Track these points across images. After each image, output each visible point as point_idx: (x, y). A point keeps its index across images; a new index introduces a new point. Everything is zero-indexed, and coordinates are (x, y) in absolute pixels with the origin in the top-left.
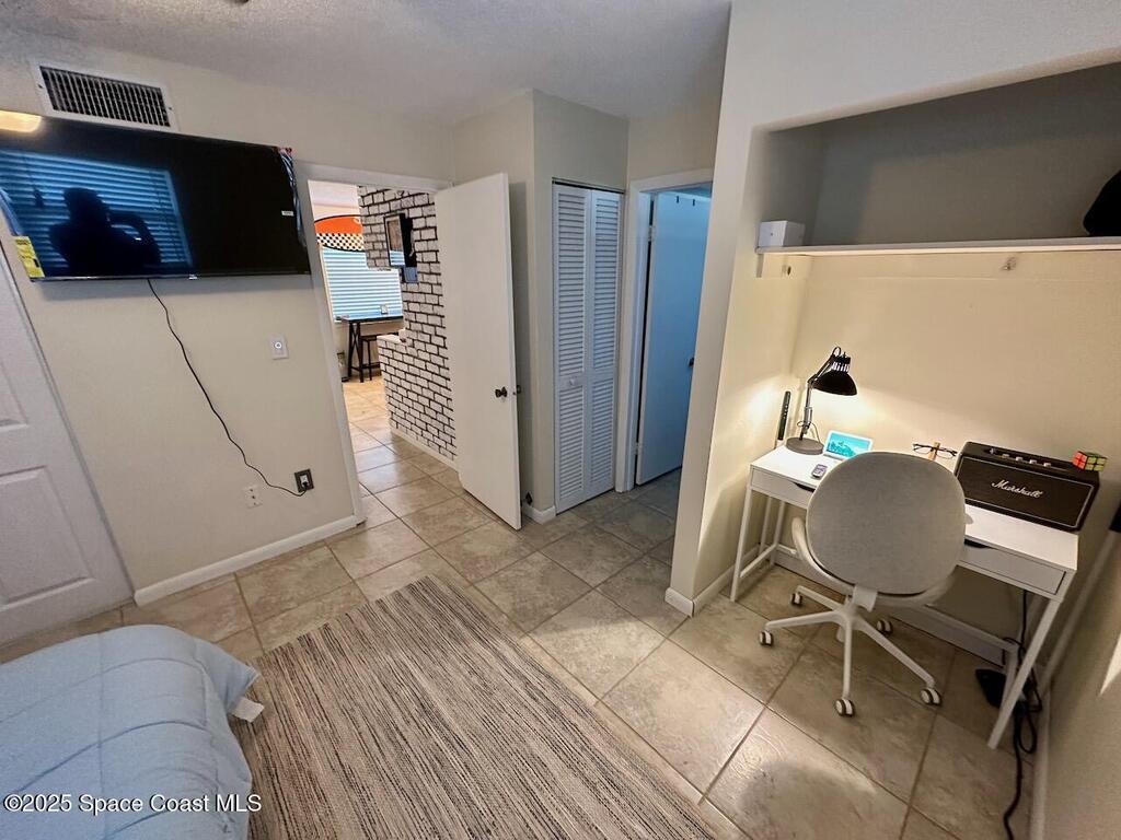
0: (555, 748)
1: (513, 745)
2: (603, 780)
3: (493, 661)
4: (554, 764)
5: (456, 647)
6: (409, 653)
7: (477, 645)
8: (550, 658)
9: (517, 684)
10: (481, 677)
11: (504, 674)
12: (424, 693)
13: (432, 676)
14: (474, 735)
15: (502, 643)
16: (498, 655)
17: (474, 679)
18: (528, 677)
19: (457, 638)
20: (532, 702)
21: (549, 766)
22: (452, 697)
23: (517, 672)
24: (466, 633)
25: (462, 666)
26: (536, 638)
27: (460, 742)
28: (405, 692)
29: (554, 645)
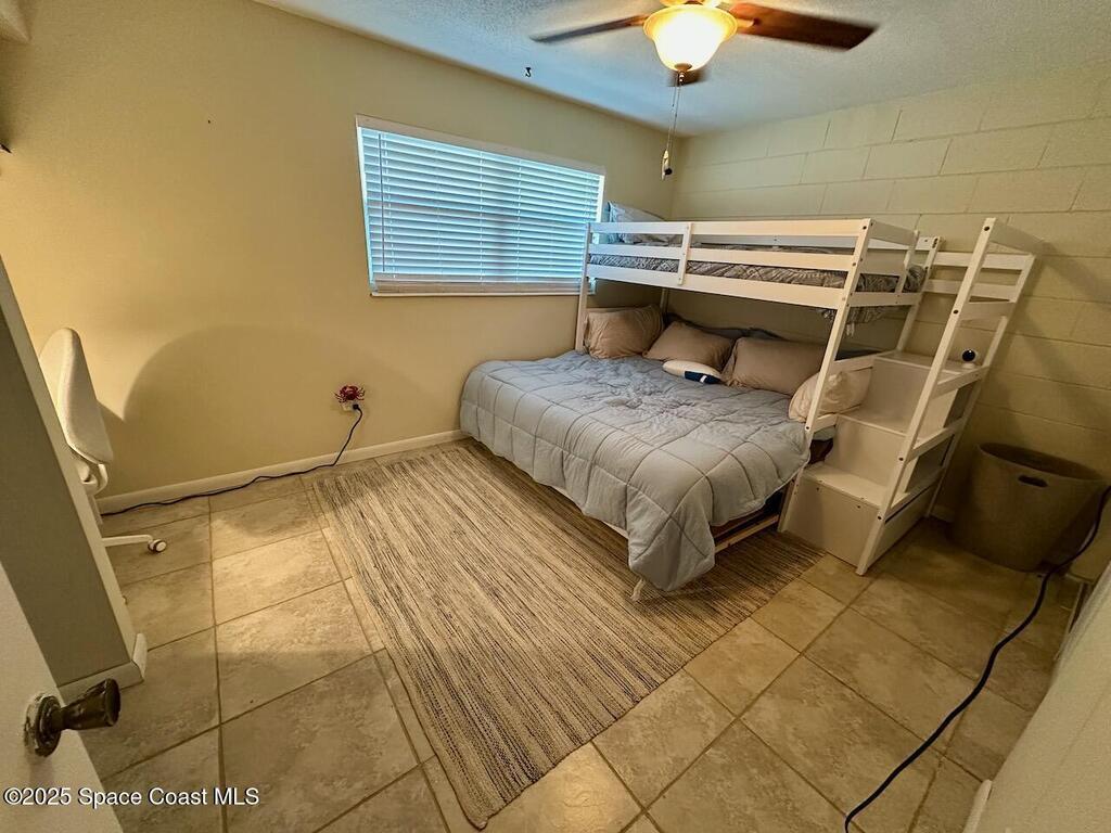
0: (398, 558)
1: (428, 562)
2: (377, 541)
3: (424, 625)
5: (461, 646)
6: (514, 645)
7: (438, 646)
8: (363, 622)
9: (409, 601)
10: (441, 611)
12: (496, 605)
13: (487, 619)
14: (456, 572)
15: (409, 646)
16: (418, 633)
17: (447, 610)
18: (395, 605)
20: (401, 585)
21: (408, 550)
22: (469, 598)
23: (404, 610)
24: (447, 663)
25: (458, 624)
26: (366, 646)
27: (467, 570)
28: (514, 607)
29: (349, 635)
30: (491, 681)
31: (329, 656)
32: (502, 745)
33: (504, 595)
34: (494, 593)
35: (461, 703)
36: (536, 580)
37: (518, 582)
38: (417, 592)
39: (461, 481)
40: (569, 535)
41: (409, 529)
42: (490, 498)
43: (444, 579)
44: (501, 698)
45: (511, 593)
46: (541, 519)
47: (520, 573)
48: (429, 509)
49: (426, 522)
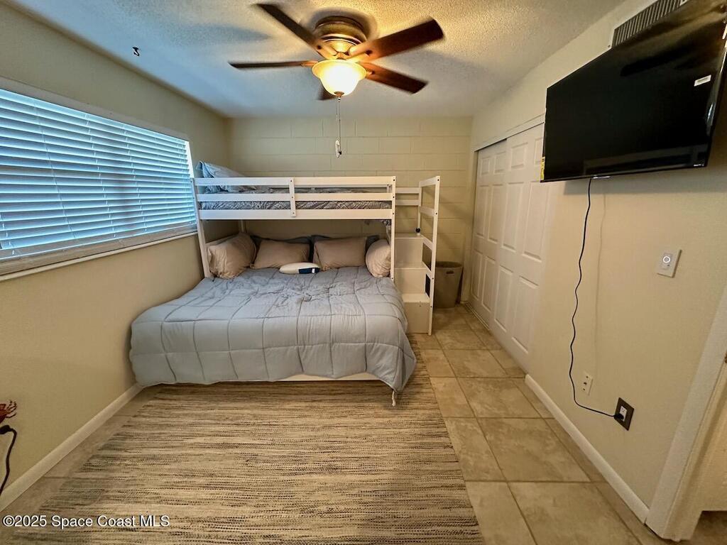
0: (232, 520)
1: (261, 498)
2: (186, 531)
4: (228, 512)
5: (362, 516)
6: (384, 482)
7: (352, 532)
10: (321, 514)
11: (306, 533)
12: (345, 474)
13: (352, 486)
14: (290, 483)
17: (324, 508)
19: (372, 523)
20: (267, 533)
21: (230, 508)
22: (324, 487)
24: (372, 533)
25: (342, 507)
27: (296, 474)
28: (354, 465)
30: (402, 511)
32: (450, 529)
33: (339, 464)
34: (332, 469)
35: (409, 540)
36: (341, 439)
37: (334, 450)
38: (287, 523)
39: (192, 425)
40: (320, 401)
41: (204, 494)
42: (238, 418)
43: (292, 495)
44: (417, 512)
45: (342, 459)
46: (292, 405)
47: (328, 445)
48: (197, 466)
49: (211, 475)
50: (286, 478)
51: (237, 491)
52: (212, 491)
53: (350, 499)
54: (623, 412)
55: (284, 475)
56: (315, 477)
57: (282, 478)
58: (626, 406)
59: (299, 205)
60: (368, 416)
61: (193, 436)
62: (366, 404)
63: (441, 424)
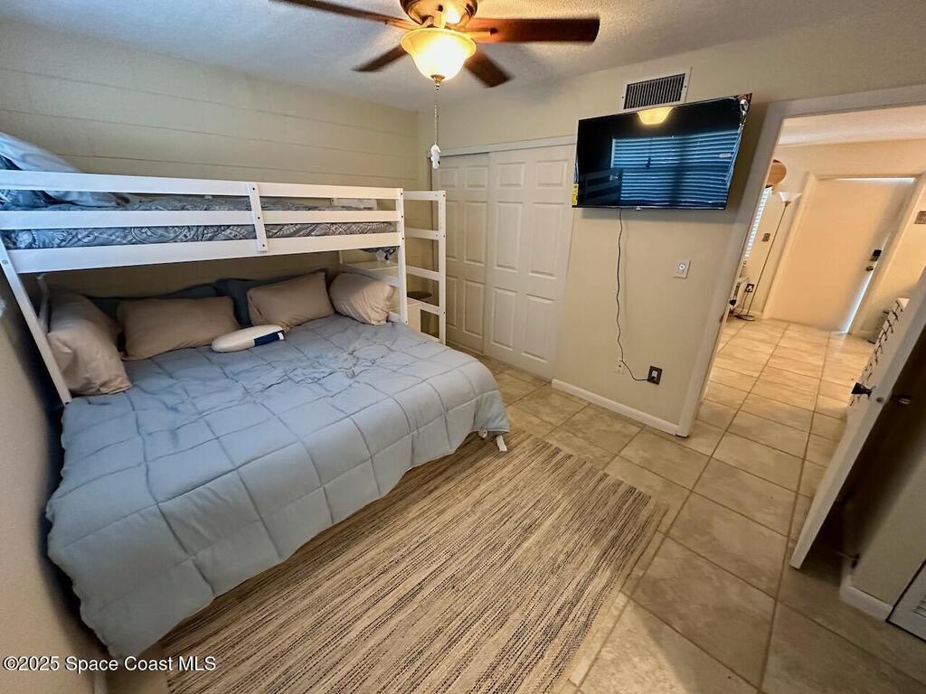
1: (513, 598)
2: (496, 687)
3: (585, 569)
4: (504, 635)
5: (587, 538)
6: (569, 507)
7: (596, 553)
8: (611, 625)
9: (568, 594)
10: (565, 562)
11: (576, 581)
12: (540, 525)
13: (555, 527)
14: (516, 567)
15: (608, 573)
16: (594, 572)
17: (562, 557)
18: (580, 604)
19: (597, 536)
20: (554, 611)
21: (501, 631)
22: (541, 545)
23: (582, 592)
24: (605, 542)
25: (571, 545)
26: (629, 608)
27: (509, 557)
28: (537, 513)
29: (629, 630)
30: (601, 514)
31: (655, 635)
33: (528, 521)
34: (529, 530)
35: (624, 526)
36: (503, 503)
37: (510, 515)
38: (556, 591)
41: (458, 652)
43: (529, 571)
44: (607, 508)
45: (526, 516)
47: (498, 516)
48: (412, 639)
49: (439, 631)
50: (507, 566)
51: (487, 614)
52: (464, 639)
53: (567, 535)
54: (655, 374)
55: (501, 566)
56: (526, 545)
57: (504, 569)
58: (656, 369)
59: (273, 231)
60: (494, 472)
61: (344, 629)
62: (479, 464)
63: (546, 446)
